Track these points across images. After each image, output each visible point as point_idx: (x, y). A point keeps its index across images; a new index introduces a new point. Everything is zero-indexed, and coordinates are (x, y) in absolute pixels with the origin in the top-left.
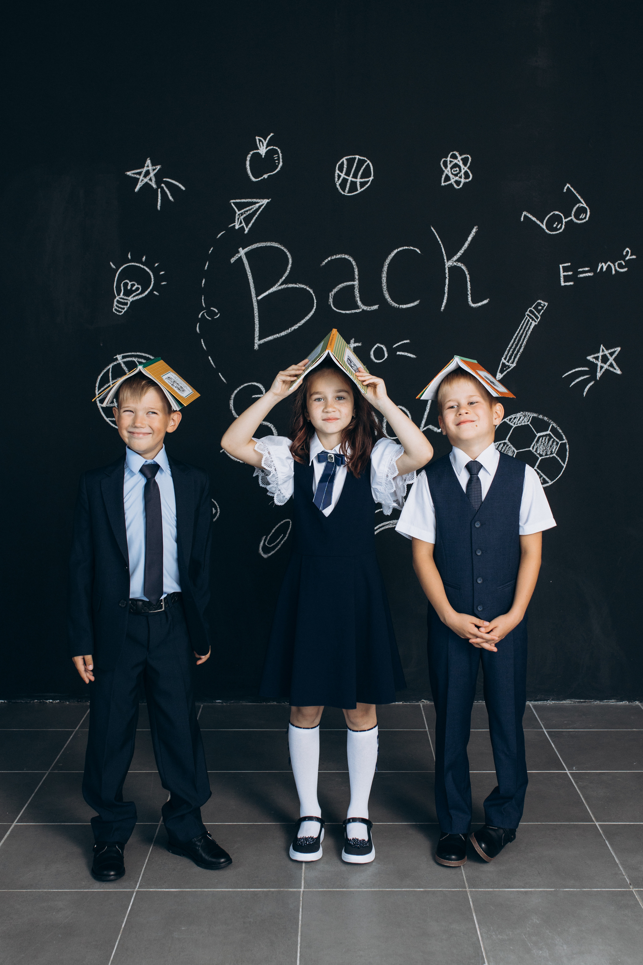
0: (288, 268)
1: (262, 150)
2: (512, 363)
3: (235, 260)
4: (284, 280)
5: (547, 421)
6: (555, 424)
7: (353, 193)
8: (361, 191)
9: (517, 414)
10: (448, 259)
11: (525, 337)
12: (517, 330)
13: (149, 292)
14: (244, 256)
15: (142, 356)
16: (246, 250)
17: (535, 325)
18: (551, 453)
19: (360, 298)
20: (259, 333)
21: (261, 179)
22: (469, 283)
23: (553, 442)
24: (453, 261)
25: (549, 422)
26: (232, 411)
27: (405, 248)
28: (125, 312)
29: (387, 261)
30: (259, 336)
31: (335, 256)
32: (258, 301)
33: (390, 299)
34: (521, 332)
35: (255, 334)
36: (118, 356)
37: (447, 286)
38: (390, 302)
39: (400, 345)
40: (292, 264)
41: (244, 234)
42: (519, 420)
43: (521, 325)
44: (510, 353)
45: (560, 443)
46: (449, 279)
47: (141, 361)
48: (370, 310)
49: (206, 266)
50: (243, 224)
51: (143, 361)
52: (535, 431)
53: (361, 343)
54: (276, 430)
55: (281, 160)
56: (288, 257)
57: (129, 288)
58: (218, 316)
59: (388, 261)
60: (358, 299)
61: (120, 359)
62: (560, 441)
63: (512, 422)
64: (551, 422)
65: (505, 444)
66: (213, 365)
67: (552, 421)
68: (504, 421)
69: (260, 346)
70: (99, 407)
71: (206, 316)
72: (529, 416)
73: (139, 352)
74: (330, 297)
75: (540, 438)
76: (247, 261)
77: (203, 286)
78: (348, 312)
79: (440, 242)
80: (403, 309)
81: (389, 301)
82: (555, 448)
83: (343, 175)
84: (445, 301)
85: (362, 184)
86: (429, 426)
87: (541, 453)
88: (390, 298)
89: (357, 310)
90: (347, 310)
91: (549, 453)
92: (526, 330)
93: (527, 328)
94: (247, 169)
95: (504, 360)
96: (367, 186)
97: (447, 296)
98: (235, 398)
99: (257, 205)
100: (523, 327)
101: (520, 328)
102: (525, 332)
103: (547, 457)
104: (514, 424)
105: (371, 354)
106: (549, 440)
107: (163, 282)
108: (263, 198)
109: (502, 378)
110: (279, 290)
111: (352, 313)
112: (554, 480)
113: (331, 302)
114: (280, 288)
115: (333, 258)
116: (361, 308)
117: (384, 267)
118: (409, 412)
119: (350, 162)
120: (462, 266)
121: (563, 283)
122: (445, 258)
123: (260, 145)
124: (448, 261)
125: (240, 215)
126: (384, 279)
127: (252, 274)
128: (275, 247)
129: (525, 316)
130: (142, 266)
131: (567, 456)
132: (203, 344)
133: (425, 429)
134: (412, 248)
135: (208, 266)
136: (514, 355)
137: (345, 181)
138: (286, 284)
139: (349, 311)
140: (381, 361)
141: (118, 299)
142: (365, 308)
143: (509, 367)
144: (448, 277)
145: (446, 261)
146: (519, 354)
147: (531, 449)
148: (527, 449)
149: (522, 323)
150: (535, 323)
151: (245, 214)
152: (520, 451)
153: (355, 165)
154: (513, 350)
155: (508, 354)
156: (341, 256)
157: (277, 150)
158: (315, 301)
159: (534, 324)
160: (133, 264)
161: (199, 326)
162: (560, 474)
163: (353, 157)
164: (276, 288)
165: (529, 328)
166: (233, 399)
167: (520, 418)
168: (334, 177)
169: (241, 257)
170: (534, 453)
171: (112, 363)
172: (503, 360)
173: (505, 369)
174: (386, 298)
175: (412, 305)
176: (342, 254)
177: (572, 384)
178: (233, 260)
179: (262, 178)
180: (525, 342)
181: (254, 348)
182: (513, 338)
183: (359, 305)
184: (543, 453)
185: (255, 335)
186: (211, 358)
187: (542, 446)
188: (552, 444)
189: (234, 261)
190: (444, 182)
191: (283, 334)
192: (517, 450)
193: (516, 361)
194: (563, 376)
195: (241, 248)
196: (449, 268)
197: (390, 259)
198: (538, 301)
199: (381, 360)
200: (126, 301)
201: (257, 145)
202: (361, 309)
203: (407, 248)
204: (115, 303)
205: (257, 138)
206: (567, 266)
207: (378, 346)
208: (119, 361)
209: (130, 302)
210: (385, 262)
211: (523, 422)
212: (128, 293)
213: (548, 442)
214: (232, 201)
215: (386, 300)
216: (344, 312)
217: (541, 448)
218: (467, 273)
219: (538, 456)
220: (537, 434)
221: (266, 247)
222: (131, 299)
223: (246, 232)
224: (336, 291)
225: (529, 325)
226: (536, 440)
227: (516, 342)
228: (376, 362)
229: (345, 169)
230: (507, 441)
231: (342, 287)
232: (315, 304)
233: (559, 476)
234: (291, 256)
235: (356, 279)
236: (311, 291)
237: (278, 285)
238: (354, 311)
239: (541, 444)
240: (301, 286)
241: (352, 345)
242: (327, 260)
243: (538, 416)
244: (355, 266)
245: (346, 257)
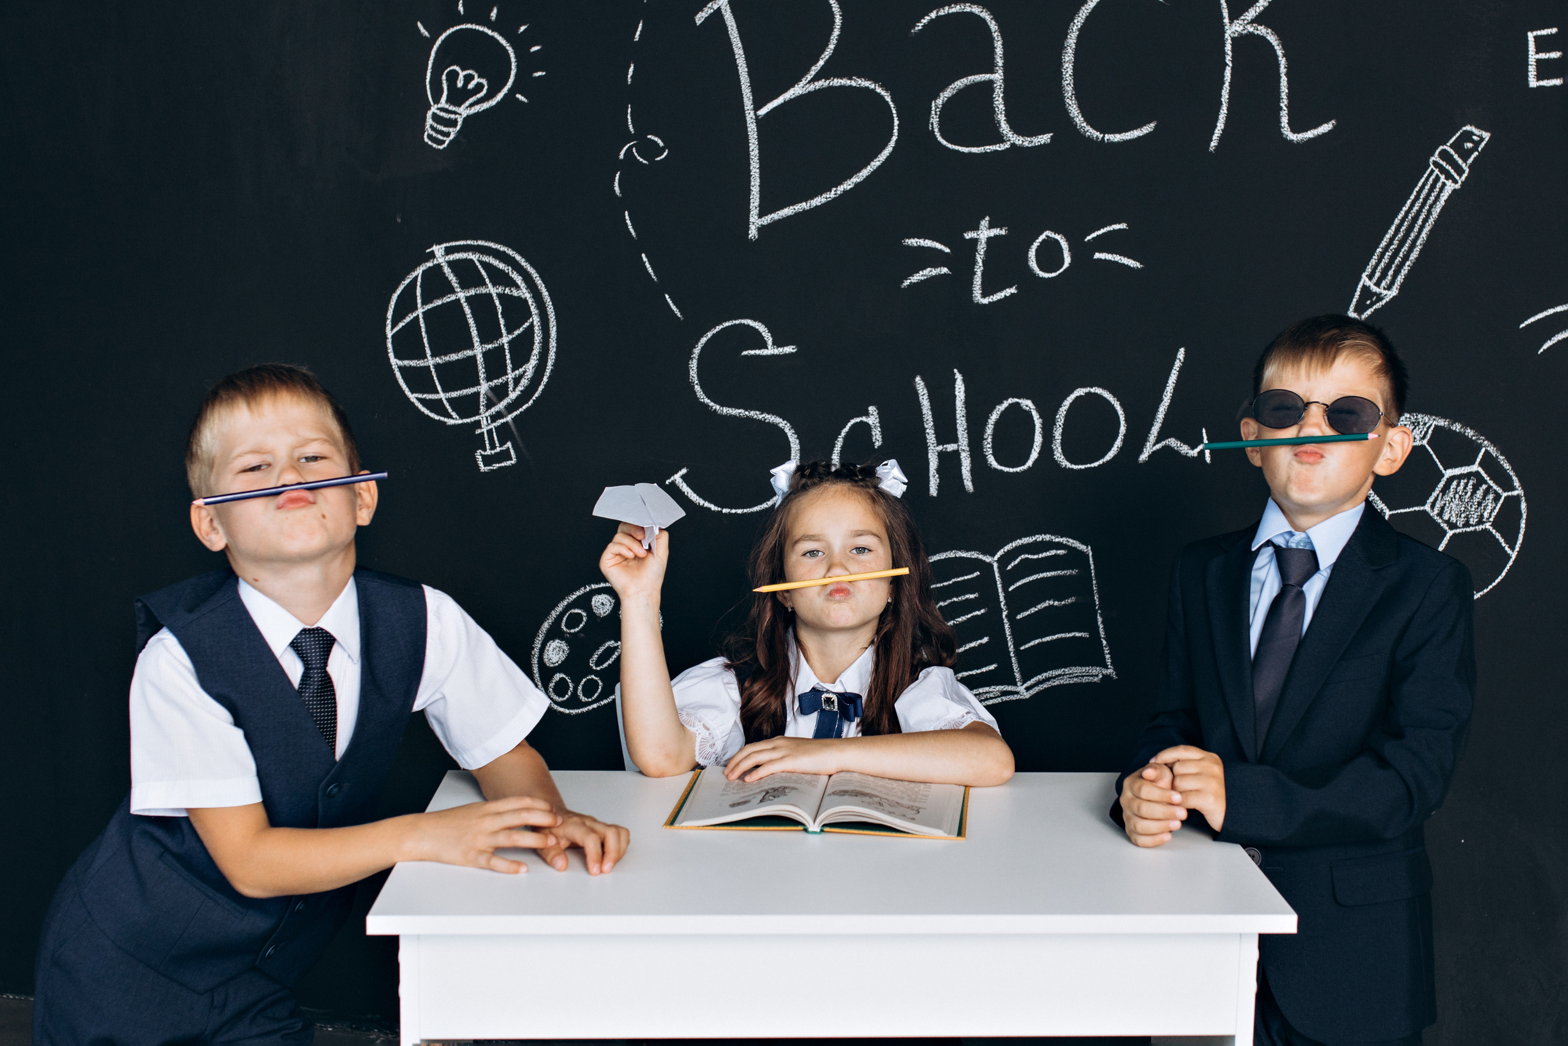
0: (832, 38)
2: (1389, 287)
3: (706, 18)
4: (823, 67)
5: (1474, 438)
6: (1494, 447)
10: (1233, 18)
11: (1425, 221)
12: (1406, 203)
13: (505, 95)
14: (728, 8)
15: (490, 248)
17: (1454, 191)
18: (1480, 522)
19: (1005, 116)
20: (760, 198)
22: (1284, 81)
23: (1486, 492)
24: (1245, 22)
25: (1479, 442)
26: (694, 386)
28: (451, 142)
29: (1076, 21)
30: (760, 206)
31: (947, 8)
32: (759, 121)
33: (1082, 119)
34: (1416, 208)
35: (752, 201)
36: (435, 248)
37: (1227, 85)
38: (1081, 128)
39: (1103, 234)
40: (842, 29)
43: (1417, 189)
44: (1385, 263)
45: (1505, 498)
46: (1232, 68)
47: (487, 261)
48: (1030, 145)
49: (638, 33)
51: (491, 262)
52: (1439, 464)
53: (1006, 228)
54: (796, 436)
56: (834, 9)
57: (460, 84)
58: (663, 156)
59: (1079, 22)
60: (1002, 118)
61: (440, 254)
62: (1505, 491)
64: (1484, 441)
66: (652, 274)
67: (1487, 439)
69: (761, 229)
70: (393, 367)
71: (636, 154)
72: (1427, 425)
73: (482, 239)
74: (933, 112)
75: (1453, 481)
76: (733, 20)
77: (629, 80)
78: (975, 150)
80: (1113, 144)
81: (1078, 122)
82: (1491, 510)
84: (1220, 125)
86: (1169, 440)
87: (1453, 519)
88: (1080, 116)
89: (998, 145)
90: (974, 146)
91: (1472, 521)
92: (1427, 205)
93: (1432, 198)
95: (1367, 279)
97: (1226, 112)
98: (700, 355)
100: (1422, 196)
101: (1412, 197)
102: (1427, 207)
103: (1468, 530)
105: (1029, 256)
106: (1475, 488)
107: (537, 72)
110: (809, 92)
111: (986, 153)
112: (1482, 590)
113: (935, 126)
114: (811, 88)
115: (942, 13)
116: (1009, 140)
117: (1069, 37)
118: (1121, 405)
120: (1268, 33)
121: (1535, 80)
122: (1225, 12)
124: (1231, 21)
126: (1067, 68)
127: (745, 54)
129: (1430, 166)
130: (490, 32)
131: (1522, 531)
132: (628, 222)
133: (1158, 446)
135: (641, 32)
136: (1393, 266)
138: (827, 78)
139: (980, 149)
140: (1054, 275)
141: (436, 111)
142: (1018, 140)
143: (1380, 298)
144: (1230, 64)
145: (1226, 21)
146: (1409, 266)
147: (1427, 507)
148: (1417, 509)
149: (1420, 184)
150: (1453, 184)
152: (1399, 511)
154: (1393, 253)
155: (1377, 264)
156: (963, 7)
158: (896, 122)
159: (1450, 187)
160: (469, 26)
161: (619, 180)
162: (1500, 574)
164: (803, 87)
165: (1437, 198)
166: (697, 357)
169: (719, 9)
170: (1435, 518)
171: (423, 264)
172: (1364, 279)
173: (1368, 302)
174: (1071, 115)
175: (1135, 134)
176: (965, 3)
177: (1545, 347)
178: (700, 18)
180: (1424, 235)
181: (749, 234)
182: (1393, 224)
183: (1004, 132)
184: (1457, 521)
185: (752, 205)
186: (647, 256)
187: (1457, 501)
188: (1484, 498)
189: (703, 20)
191: (817, 201)
192: (1390, 510)
193: (1399, 283)
194: (1522, 326)
196: (1233, 39)
197: (1084, 17)
198: (1464, 128)
199: (1055, 271)
200: (453, 116)
202: (1009, 143)
204: (429, 121)
206: (1548, 35)
207: (1046, 236)
208: (437, 261)
209: (462, 119)
210: (1072, 24)
212: (458, 97)
213: (1474, 492)
215: (1070, 121)
216: (965, 150)
217: (1454, 506)
218: (1279, 53)
219: (1445, 526)
220: (1444, 472)
222: (464, 111)
224: (947, 96)
225: (1437, 190)
226: (1441, 485)
227: (1402, 234)
228: (1041, 276)
231: (961, 87)
232: (896, 128)
233: (1497, 581)
234: (840, 8)
235: (997, 66)
236: (886, 97)
237: (809, 79)
238: (991, 147)
239: (1454, 496)
240: (863, 83)
241: (984, 233)
242: (927, 18)
243: (1449, 425)
244: (996, 34)
245: (973, 10)
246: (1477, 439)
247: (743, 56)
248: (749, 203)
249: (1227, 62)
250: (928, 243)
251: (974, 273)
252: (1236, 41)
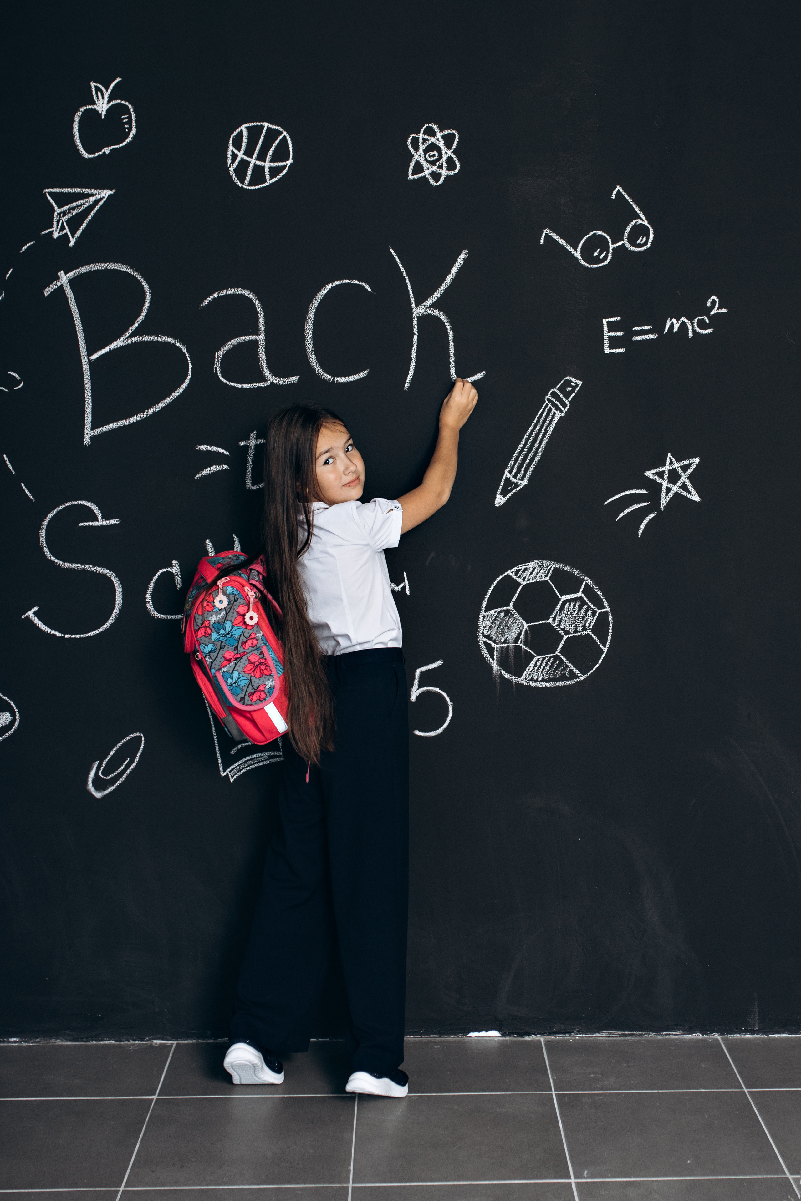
0: (144, 308)
1: (101, 105)
2: (522, 479)
3: (52, 292)
4: (137, 328)
5: (578, 575)
6: (591, 580)
7: (258, 185)
8: (271, 182)
9: (529, 564)
11: (544, 436)
12: (531, 424)
14: (68, 285)
16: (71, 274)
17: (561, 418)
18: (584, 629)
19: (266, 364)
20: (92, 417)
21: (99, 156)
22: (451, 344)
23: (587, 610)
24: (426, 307)
25: (582, 578)
26: (43, 548)
27: (344, 281)
29: (314, 302)
30: (92, 421)
31: (225, 291)
32: (91, 363)
33: (319, 367)
34: (538, 428)
35: (86, 418)
37: (415, 347)
38: (319, 372)
40: (151, 302)
41: (69, 247)
42: (531, 573)
43: (538, 416)
44: (520, 462)
45: (599, 613)
46: (418, 336)
48: (284, 384)
50: (67, 230)
52: (557, 592)
54: (119, 582)
55: (134, 124)
56: (145, 289)
58: (20, 387)
59: (316, 303)
60: (264, 365)
62: (598, 608)
63: (519, 577)
65: (507, 612)
66: (11, 469)
67: (586, 576)
68: (508, 574)
69: (93, 438)
72: (549, 568)
74: (216, 360)
75: (566, 604)
76: (72, 294)
78: (246, 386)
79: (405, 274)
80: (340, 383)
81: (317, 369)
82: (591, 621)
83: (240, 155)
84: (411, 373)
85: (274, 172)
87: (567, 628)
88: (318, 365)
89: (262, 383)
90: (245, 383)
91: (579, 629)
92: (545, 426)
93: (548, 421)
94: (74, 137)
95: (508, 474)
96: (282, 174)
97: (414, 364)
98: (48, 526)
99: (92, 199)
100: (541, 421)
101: (536, 421)
102: (544, 428)
103: (576, 634)
104: (524, 580)
106: (580, 608)
108: (103, 188)
109: (504, 504)
110: (128, 345)
111: (254, 388)
112: (587, 673)
113: (218, 369)
114: (129, 342)
115: (221, 294)
116: (270, 380)
117: (309, 312)
119: (254, 133)
120: (441, 315)
121: (608, 349)
122: (413, 300)
123: (97, 96)
124: (417, 306)
125: (62, 215)
126: (308, 333)
127: (80, 317)
128: (123, 271)
129: (545, 401)
131: (610, 634)
134: (357, 282)
136: (524, 465)
137: (244, 165)
138: (141, 335)
139: (249, 385)
142: (277, 381)
143: (517, 485)
144: (417, 333)
145: (413, 306)
146: (534, 465)
147: (551, 621)
148: (544, 622)
149: (540, 412)
150: (560, 414)
151: (69, 213)
152: (533, 624)
153: (262, 137)
154: (524, 456)
155: (514, 464)
156: (236, 291)
157: (127, 106)
158: (190, 366)
162: (597, 663)
163: (259, 124)
164: (123, 341)
165: (551, 421)
166: (45, 528)
167: (533, 570)
168: (227, 158)
169: (62, 286)
170: (556, 628)
172: (506, 473)
173: (509, 488)
174: (312, 364)
175: (356, 377)
176: (238, 288)
177: (620, 517)
178: (47, 291)
179: (101, 153)
180: (543, 445)
181: (84, 441)
182: (523, 437)
183: (266, 375)
184: (569, 629)
185: (86, 421)
186: (8, 457)
187: (569, 616)
188: (586, 614)
189: (49, 293)
190: (413, 175)
191: (134, 419)
192: (527, 624)
193: (528, 476)
194: (606, 503)
195: (62, 272)
196: (418, 317)
197: (320, 300)
198: (566, 378)
201: (93, 96)
202: (269, 382)
203: (348, 281)
205: (93, 84)
206: (615, 321)
210: (311, 304)
211: (538, 576)
213: (579, 610)
214: (47, 190)
215: (311, 368)
216: (239, 386)
217: (567, 619)
218: (448, 327)
219: (562, 633)
220: (560, 597)
221: (106, 270)
223: (72, 244)
224: (226, 349)
225: (550, 417)
226: (559, 606)
227: (529, 445)
229: (244, 145)
230: (510, 607)
231: (236, 344)
232: (190, 370)
233: (596, 667)
234: (149, 288)
235: (260, 330)
236: (183, 349)
237: (127, 336)
238: (257, 384)
239: (567, 613)
240: (166, 340)
241: (253, 442)
242: (211, 297)
243: (562, 567)
244: (260, 309)
245: (244, 293)
246: (581, 576)
247: (79, 319)
248: (84, 420)
249: (415, 332)
250: (214, 448)
251: (247, 469)
252: (420, 319)
